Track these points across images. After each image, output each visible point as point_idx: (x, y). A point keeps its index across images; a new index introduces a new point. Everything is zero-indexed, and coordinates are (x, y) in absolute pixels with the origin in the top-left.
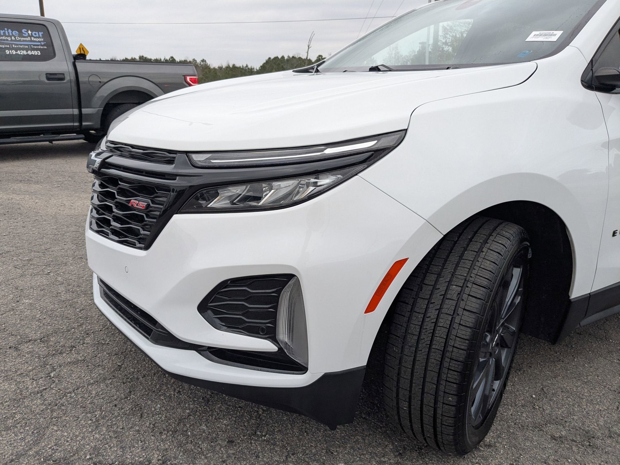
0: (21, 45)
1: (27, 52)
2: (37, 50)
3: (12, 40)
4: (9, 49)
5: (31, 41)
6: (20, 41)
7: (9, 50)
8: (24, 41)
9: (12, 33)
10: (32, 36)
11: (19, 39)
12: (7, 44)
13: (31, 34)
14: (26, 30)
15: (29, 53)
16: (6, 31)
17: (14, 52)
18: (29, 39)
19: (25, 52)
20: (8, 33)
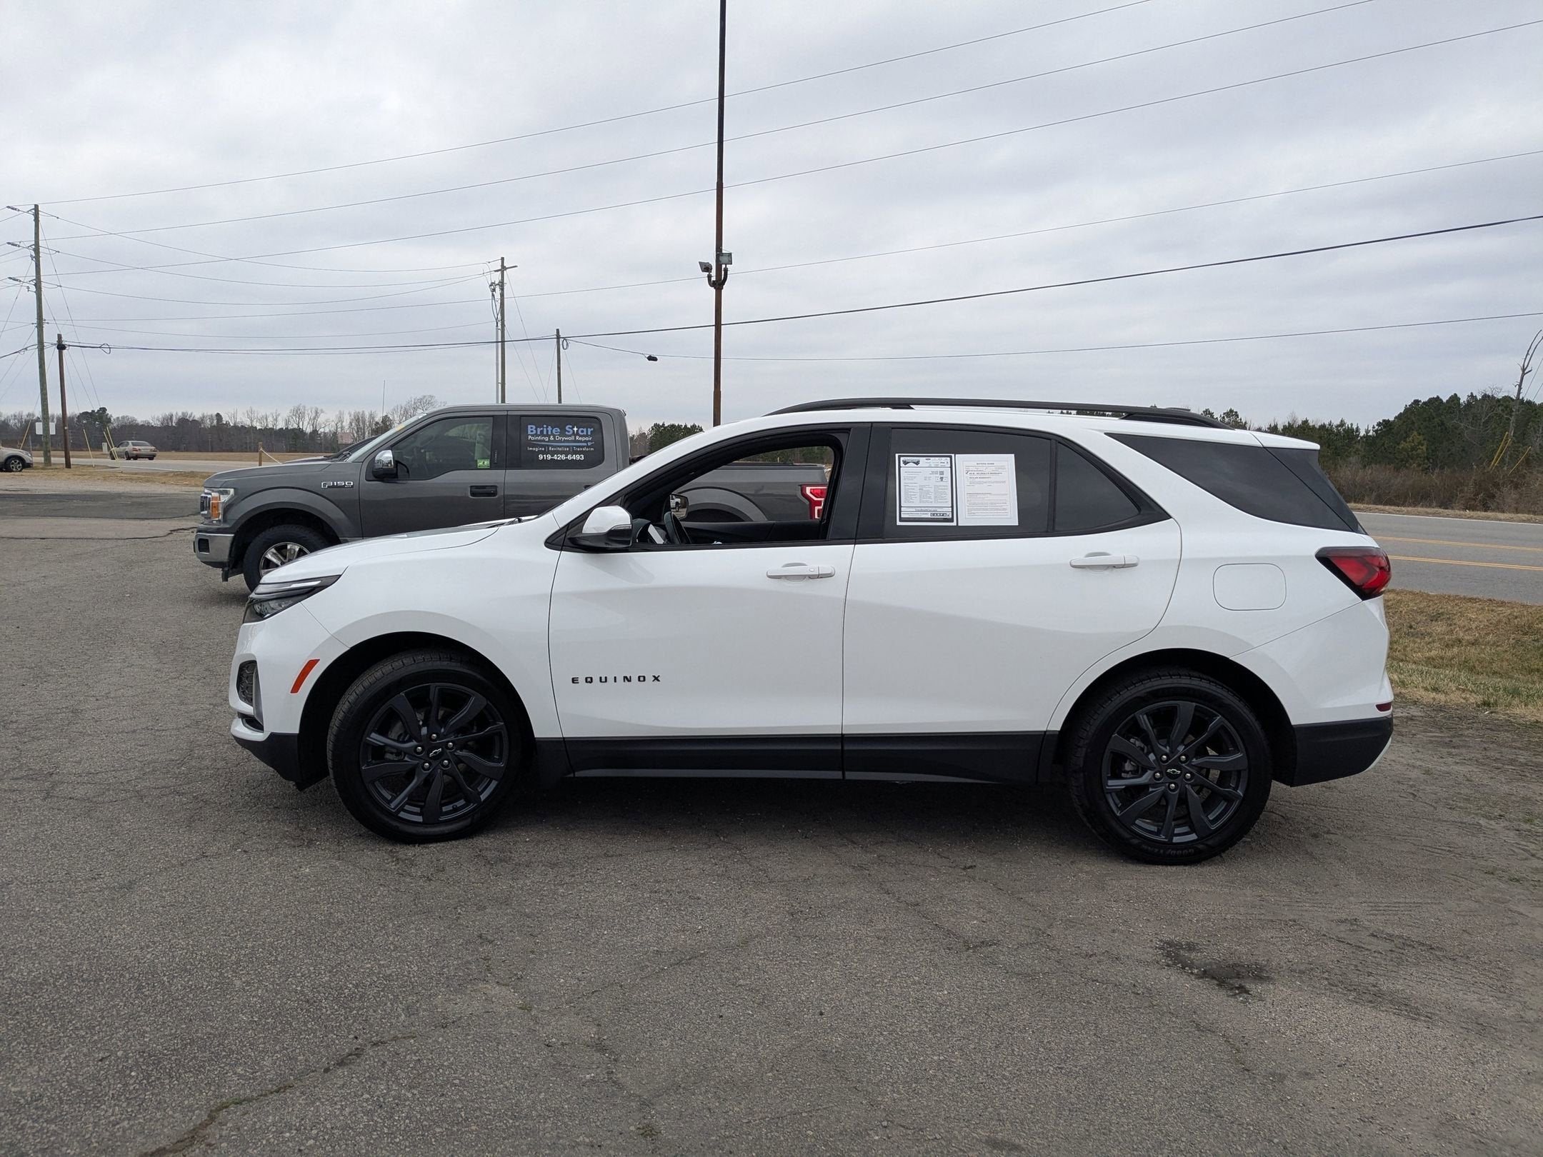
0: (560, 447)
1: (566, 456)
2: (580, 453)
3: (549, 441)
4: (543, 453)
5: (575, 441)
6: (560, 441)
7: (543, 455)
8: (565, 441)
9: (552, 431)
10: (578, 434)
11: (560, 438)
12: (542, 446)
13: (577, 431)
14: (571, 426)
15: (569, 457)
16: (545, 429)
17: (549, 457)
18: (573, 438)
19: (563, 457)
20: (547, 431)
